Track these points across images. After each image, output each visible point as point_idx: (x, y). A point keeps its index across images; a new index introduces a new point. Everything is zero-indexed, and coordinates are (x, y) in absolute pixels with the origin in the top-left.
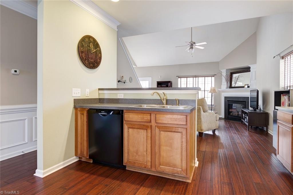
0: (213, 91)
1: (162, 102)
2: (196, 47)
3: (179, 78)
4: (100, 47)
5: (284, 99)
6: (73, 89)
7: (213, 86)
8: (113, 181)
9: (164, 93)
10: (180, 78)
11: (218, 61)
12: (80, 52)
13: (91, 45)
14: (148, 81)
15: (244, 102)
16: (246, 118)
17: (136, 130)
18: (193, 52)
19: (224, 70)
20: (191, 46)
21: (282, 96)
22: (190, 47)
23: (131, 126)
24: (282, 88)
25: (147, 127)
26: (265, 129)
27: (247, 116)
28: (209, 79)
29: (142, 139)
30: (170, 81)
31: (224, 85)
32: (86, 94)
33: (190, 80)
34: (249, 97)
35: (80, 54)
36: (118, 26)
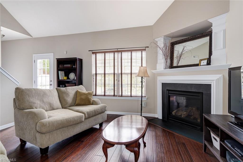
0: (143, 75)
7: (144, 65)
10: (95, 54)
30: (79, 59)
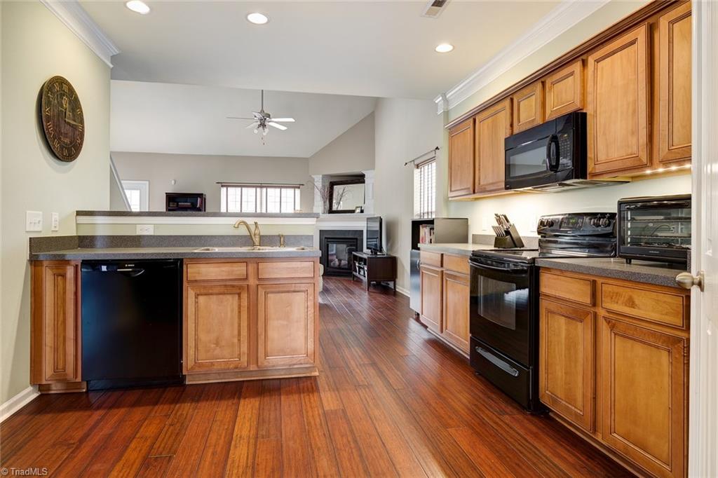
1: (252, 239)
2: (270, 124)
3: (222, 186)
4: (81, 108)
5: (424, 231)
6: (28, 212)
8: (175, 406)
9: (256, 223)
10: (225, 188)
11: (308, 157)
12: (44, 119)
13: (65, 101)
14: (138, 191)
15: (355, 240)
16: (363, 269)
17: (214, 298)
18: (265, 134)
19: (318, 176)
20: (262, 122)
21: (421, 228)
22: (259, 123)
23: (202, 291)
24: (417, 215)
25: (240, 289)
26: (391, 284)
27: (365, 264)
28: (288, 193)
29: (229, 314)
30: (202, 194)
31: (319, 205)
32: (53, 225)
33: (249, 193)
34: (362, 231)
35: (44, 123)
36: (114, 56)
